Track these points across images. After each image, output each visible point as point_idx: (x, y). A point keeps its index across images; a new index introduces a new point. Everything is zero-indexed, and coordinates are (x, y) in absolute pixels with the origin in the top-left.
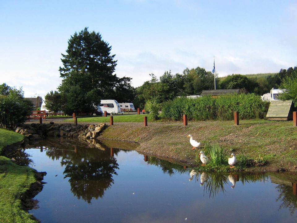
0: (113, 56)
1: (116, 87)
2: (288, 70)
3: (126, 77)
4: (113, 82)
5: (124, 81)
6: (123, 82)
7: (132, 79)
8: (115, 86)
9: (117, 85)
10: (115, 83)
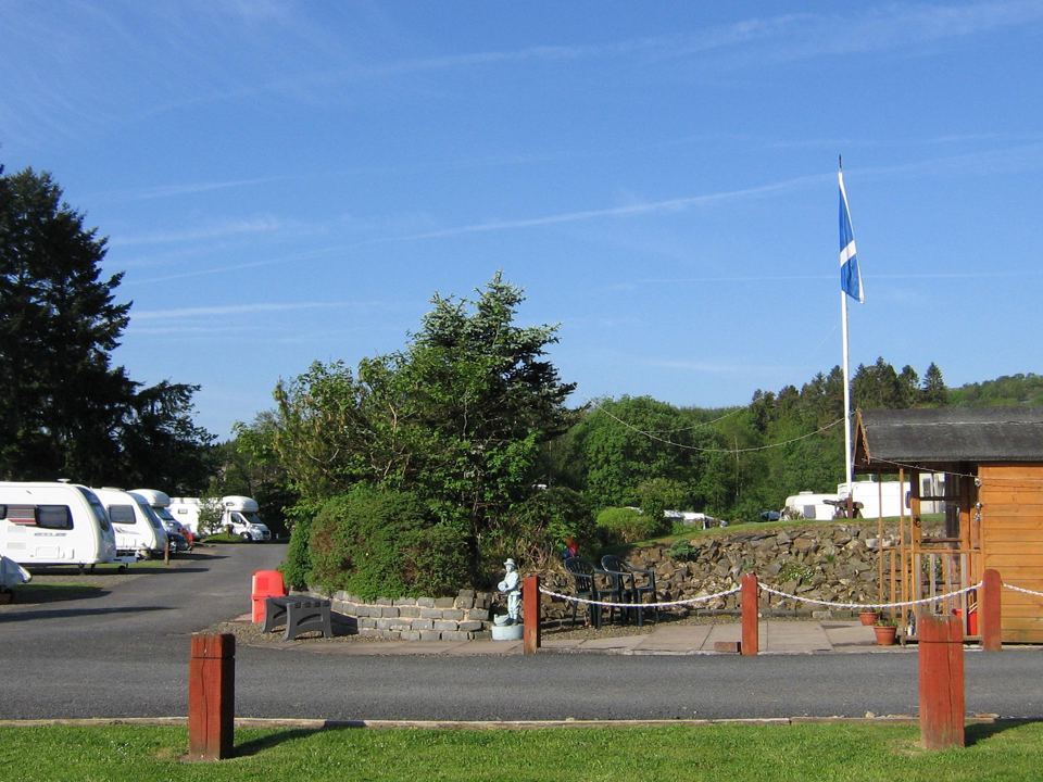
0: (115, 281)
1: (126, 426)
2: (782, 396)
3: (173, 383)
4: (112, 405)
5: (163, 401)
6: (159, 405)
7: (198, 388)
8: (119, 423)
9: (132, 417)
10: (123, 410)
